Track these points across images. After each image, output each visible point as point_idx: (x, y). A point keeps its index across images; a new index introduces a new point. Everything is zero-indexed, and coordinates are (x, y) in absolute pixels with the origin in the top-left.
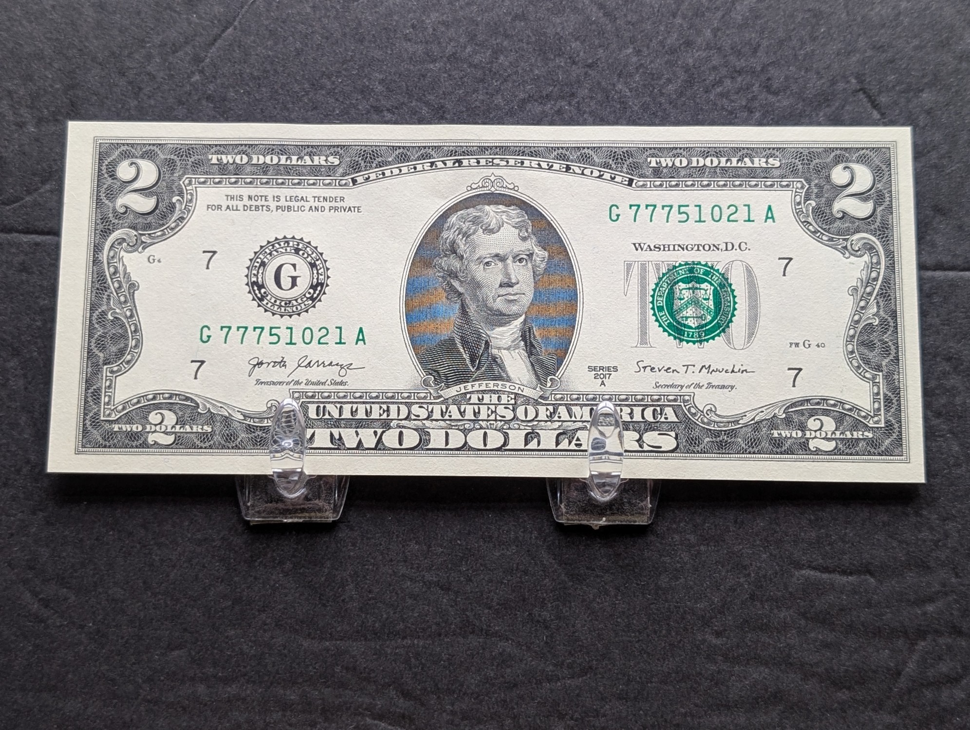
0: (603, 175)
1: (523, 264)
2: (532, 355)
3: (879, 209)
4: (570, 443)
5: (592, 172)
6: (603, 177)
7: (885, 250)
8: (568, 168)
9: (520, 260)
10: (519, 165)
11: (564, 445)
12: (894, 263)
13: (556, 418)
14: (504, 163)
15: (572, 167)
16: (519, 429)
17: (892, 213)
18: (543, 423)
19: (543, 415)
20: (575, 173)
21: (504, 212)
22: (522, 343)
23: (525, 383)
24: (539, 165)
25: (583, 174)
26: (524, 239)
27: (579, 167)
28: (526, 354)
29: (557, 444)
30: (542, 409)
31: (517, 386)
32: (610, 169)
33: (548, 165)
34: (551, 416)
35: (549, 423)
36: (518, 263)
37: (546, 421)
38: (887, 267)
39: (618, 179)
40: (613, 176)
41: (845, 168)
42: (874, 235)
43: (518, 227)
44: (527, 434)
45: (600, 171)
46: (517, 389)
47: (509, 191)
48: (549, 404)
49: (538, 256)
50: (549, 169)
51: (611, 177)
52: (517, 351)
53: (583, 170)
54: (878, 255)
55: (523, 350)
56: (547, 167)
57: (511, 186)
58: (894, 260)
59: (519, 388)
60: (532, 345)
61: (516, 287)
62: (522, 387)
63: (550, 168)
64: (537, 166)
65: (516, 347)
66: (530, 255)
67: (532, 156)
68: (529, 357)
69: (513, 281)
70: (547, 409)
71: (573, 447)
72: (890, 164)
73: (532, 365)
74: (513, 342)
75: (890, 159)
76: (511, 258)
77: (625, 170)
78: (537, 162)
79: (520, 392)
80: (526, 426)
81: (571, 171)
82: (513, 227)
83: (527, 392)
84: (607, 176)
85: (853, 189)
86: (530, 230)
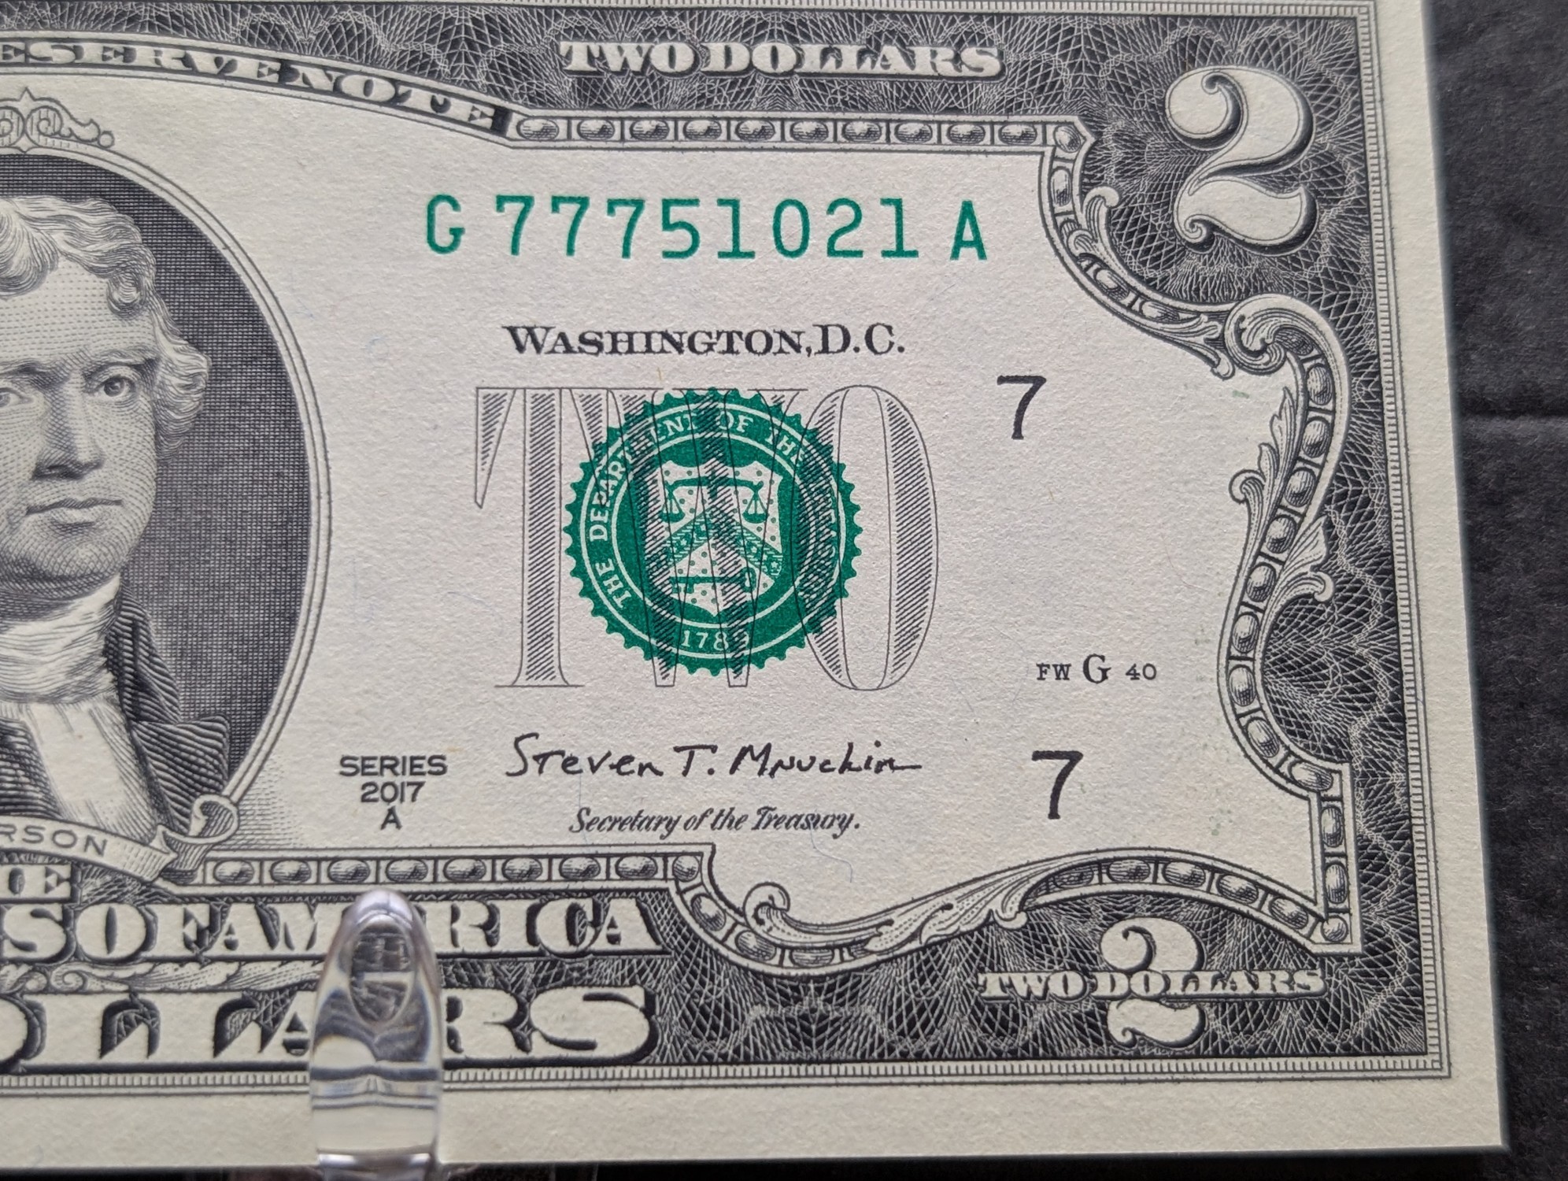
0: (407, 95)
1: (119, 397)
2: (139, 718)
3: (1326, 217)
4: (265, 1038)
5: (367, 87)
6: (408, 103)
7: (1350, 352)
8: (286, 72)
9: (110, 386)
10: (118, 61)
11: (244, 1046)
12: (1380, 394)
13: (218, 949)
14: (63, 55)
15: (301, 69)
16: (80, 991)
17: (1369, 228)
18: (168, 969)
19: (170, 938)
20: (311, 89)
21: (59, 219)
22: (107, 678)
23: (110, 820)
24: (186, 60)
25: (337, 91)
26: (125, 311)
27: (324, 68)
28: (119, 718)
29: (220, 1042)
30: (168, 917)
31: (81, 834)
32: (431, 75)
33: (218, 61)
34: (199, 942)
35: (192, 968)
36: (102, 395)
37: (181, 961)
38: (1356, 408)
39: (459, 109)
40: (440, 99)
41: (1213, 81)
42: (1313, 300)
43: (108, 269)
44: (110, 1012)
45: (394, 82)
46: (80, 843)
47: (82, 147)
48: (192, 899)
49: (172, 371)
50: (221, 75)
51: (433, 102)
52: (85, 706)
53: (338, 80)
54: (1327, 366)
55: (110, 701)
56: (214, 70)
57: (88, 133)
58: (1379, 384)
59: (89, 839)
60: (141, 685)
61: (92, 478)
62: (98, 837)
63: (224, 70)
64: (179, 65)
65: (83, 692)
66: (146, 367)
67: (163, 32)
68: (129, 728)
69: (84, 457)
70: (187, 917)
71: (275, 1052)
72: (1357, 70)
73: (140, 757)
74: (74, 671)
75: (1356, 55)
76: (77, 379)
77: (481, 80)
78: (180, 53)
79: (90, 855)
80: (109, 979)
81: (298, 82)
82: (92, 270)
83: (118, 855)
84: (420, 99)
85: (1243, 148)
86: (147, 281)
